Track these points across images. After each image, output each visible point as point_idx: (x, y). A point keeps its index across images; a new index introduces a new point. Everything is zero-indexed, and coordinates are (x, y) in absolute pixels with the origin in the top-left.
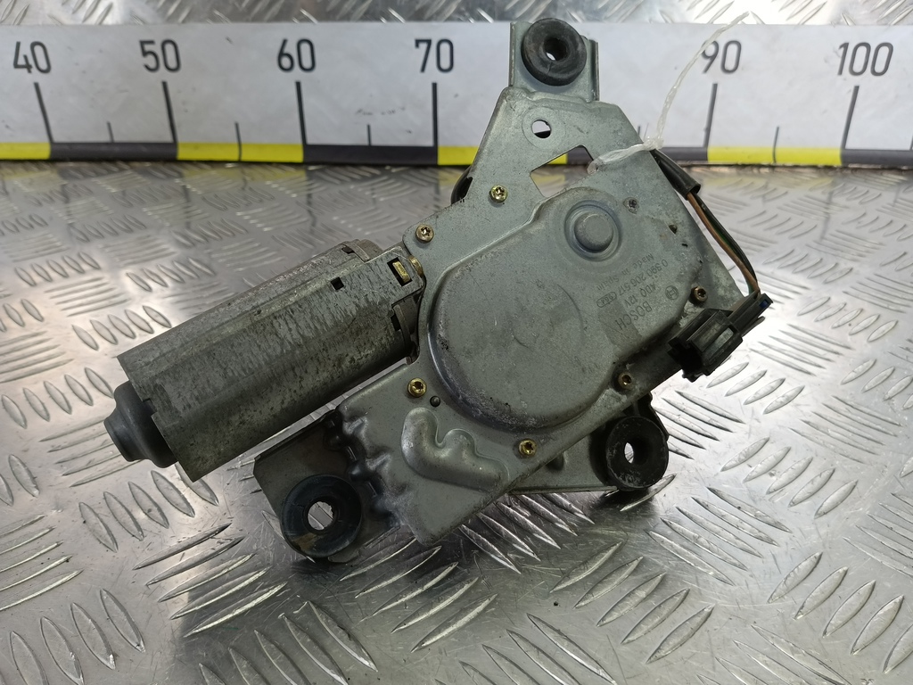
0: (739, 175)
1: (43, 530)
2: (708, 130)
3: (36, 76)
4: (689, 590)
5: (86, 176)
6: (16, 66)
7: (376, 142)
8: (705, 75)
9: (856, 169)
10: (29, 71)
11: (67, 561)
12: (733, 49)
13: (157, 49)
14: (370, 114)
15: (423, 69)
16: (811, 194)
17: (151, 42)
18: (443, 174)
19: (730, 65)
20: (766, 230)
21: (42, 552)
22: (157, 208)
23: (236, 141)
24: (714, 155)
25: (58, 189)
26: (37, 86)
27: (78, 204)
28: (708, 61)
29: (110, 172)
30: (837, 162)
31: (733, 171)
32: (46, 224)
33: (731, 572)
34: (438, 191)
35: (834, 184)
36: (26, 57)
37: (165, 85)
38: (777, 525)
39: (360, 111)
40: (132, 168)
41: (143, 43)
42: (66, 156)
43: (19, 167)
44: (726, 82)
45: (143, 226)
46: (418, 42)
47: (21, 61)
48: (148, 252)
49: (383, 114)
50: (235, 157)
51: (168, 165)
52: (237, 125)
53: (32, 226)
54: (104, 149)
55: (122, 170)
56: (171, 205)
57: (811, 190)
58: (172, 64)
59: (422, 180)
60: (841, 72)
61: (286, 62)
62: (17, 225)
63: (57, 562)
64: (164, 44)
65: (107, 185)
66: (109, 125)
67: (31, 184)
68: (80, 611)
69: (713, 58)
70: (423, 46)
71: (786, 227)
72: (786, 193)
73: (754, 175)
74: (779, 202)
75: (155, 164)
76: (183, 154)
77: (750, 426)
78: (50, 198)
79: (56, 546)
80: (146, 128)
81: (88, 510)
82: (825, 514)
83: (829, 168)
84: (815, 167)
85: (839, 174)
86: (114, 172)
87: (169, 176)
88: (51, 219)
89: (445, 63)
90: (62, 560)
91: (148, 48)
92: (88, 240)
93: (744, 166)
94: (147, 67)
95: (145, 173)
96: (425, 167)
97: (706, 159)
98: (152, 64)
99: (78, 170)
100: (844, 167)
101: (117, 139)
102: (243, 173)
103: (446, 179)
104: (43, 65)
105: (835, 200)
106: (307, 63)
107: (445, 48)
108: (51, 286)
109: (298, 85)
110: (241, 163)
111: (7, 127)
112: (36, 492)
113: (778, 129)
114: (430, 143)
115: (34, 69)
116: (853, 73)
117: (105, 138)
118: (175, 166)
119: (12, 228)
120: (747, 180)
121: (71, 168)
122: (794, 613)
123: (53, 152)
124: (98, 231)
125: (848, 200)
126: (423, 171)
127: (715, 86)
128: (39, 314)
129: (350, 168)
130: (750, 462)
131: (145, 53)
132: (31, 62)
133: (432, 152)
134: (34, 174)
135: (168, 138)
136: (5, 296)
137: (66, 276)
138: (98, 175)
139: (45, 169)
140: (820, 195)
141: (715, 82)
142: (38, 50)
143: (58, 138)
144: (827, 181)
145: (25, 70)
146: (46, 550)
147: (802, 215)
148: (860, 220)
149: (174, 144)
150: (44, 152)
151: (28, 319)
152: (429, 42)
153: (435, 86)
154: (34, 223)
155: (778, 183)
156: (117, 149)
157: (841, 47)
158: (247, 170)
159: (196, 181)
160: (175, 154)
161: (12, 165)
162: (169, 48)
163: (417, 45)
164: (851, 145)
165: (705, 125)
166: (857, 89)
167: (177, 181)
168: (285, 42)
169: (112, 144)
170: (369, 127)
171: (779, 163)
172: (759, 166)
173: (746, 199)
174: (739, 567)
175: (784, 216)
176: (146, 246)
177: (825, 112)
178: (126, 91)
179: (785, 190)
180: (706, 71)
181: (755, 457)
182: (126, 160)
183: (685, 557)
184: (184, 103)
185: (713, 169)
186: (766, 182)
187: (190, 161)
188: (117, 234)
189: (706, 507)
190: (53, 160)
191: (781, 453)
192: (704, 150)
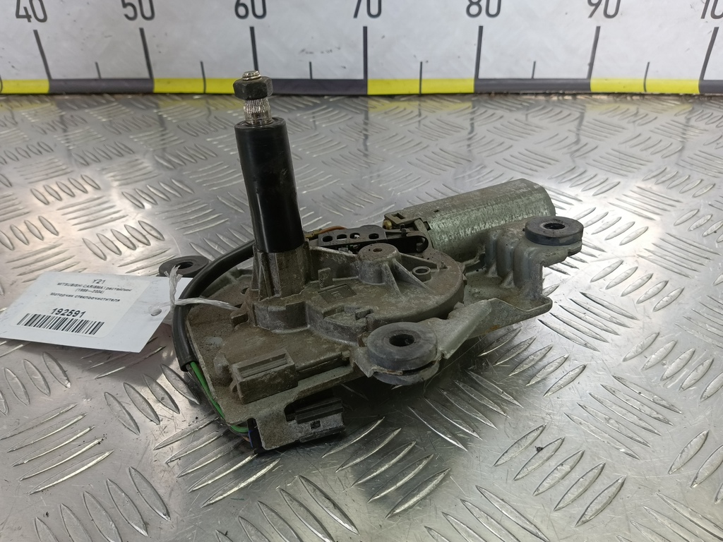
0: (616, 102)
1: (77, 416)
2: (591, 65)
3: (35, 24)
4: (605, 464)
5: (80, 107)
6: (18, 16)
7: (315, 76)
8: (590, 19)
9: (711, 97)
10: (29, 21)
11: (99, 443)
14: (311, 53)
15: (356, 15)
16: (676, 119)
18: (372, 103)
19: (611, 11)
20: (642, 150)
21: (78, 436)
22: (141, 135)
23: (201, 76)
24: (595, 85)
25: (58, 119)
26: (36, 32)
27: (76, 132)
28: (593, 8)
29: (100, 104)
30: (696, 91)
31: (611, 98)
32: (52, 150)
33: (637, 448)
34: (367, 118)
35: (691, 112)
36: (25, 9)
37: (142, 31)
38: (670, 408)
39: (303, 51)
40: (117, 100)
42: (63, 91)
43: (24, 100)
44: (606, 25)
45: (131, 151)
47: (22, 12)
48: (138, 173)
49: (322, 52)
50: (201, 90)
51: (146, 97)
52: (202, 63)
53: (40, 152)
54: (93, 84)
55: (109, 102)
56: (152, 132)
57: (676, 115)
58: (148, 14)
59: (355, 108)
60: (703, 17)
61: (242, 11)
62: (29, 151)
63: (92, 444)
65: (97, 115)
66: (97, 64)
67: (35, 115)
68: (114, 486)
69: (597, 5)
71: (658, 148)
72: (656, 118)
73: (628, 102)
74: (651, 126)
75: (134, 96)
76: (158, 88)
77: (644, 323)
78: (53, 127)
79: (89, 431)
80: (126, 66)
81: (112, 398)
82: (708, 397)
83: (688, 96)
84: (677, 95)
85: (697, 101)
86: (103, 104)
87: (148, 107)
88: (55, 145)
89: (374, 10)
90: (96, 442)
92: (88, 164)
93: (620, 94)
94: (127, 16)
95: (128, 104)
96: (356, 96)
97: (590, 89)
98: (131, 14)
99: (72, 102)
100: (701, 95)
101: (104, 76)
102: (208, 103)
103: (374, 107)
104: (41, 16)
105: (693, 122)
106: (259, 11)
108: (61, 204)
109: (252, 29)
110: (205, 95)
111: (13, 67)
112: (69, 385)
113: (649, 63)
114: (361, 77)
115: (33, 19)
116: (714, 16)
117: (95, 76)
118: (150, 97)
119: (24, 154)
120: (624, 106)
121: (66, 100)
122: (690, 483)
123: (51, 87)
124: (96, 157)
125: (706, 124)
126: (355, 100)
127: (598, 29)
128: (55, 229)
129: (295, 98)
130: (646, 353)
131: (125, 5)
132: (30, 13)
133: (363, 84)
134: (38, 106)
135: (146, 75)
136: (25, 214)
137: (73, 195)
138: (90, 106)
139: (47, 102)
140: (682, 119)
141: (599, 25)
142: (36, 3)
143: (55, 76)
144: (687, 107)
145: (26, 20)
146: (81, 434)
147: (670, 137)
148: (718, 142)
149: (151, 79)
150: (44, 88)
151: (46, 233)
153: (365, 29)
154: (42, 149)
155: (646, 108)
156: (104, 85)
158: (211, 101)
159: (170, 111)
160: (152, 88)
161: (18, 98)
164: (706, 78)
165: (588, 61)
166: (716, 30)
167: (155, 111)
169: (100, 80)
170: (310, 63)
171: (649, 91)
172: (632, 94)
173: (624, 123)
174: (643, 444)
175: (656, 138)
176: (136, 168)
177: (689, 49)
178: (110, 36)
179: (654, 115)
180: (591, 16)
181: (650, 349)
182: (112, 93)
183: (600, 436)
184: (158, 46)
185: (594, 97)
186: (638, 108)
187: (164, 94)
188: (111, 158)
189: (613, 393)
190: (52, 94)
191: (669, 345)
192: (587, 81)
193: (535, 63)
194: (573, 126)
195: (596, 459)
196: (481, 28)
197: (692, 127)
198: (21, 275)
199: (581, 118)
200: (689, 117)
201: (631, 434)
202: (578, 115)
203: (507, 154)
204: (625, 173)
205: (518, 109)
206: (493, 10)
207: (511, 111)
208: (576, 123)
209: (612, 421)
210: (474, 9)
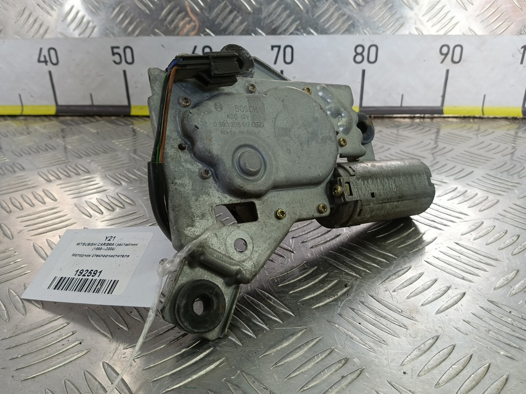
0: (462, 122)
1: (63, 324)
2: (443, 96)
3: (50, 67)
4: (490, 364)
5: (77, 124)
6: (39, 61)
8: (441, 65)
10: (46, 64)
11: (80, 343)
12: (458, 50)
13: (121, 51)
15: (276, 62)
16: (508, 132)
17: (118, 47)
19: (456, 59)
20: (486, 152)
21: (63, 338)
22: (121, 140)
24: (447, 111)
25: (60, 130)
26: (50, 73)
28: (443, 57)
29: (91, 122)
30: (521, 116)
31: (458, 120)
32: (56, 149)
35: (518, 128)
36: (45, 56)
37: (125, 72)
40: (104, 120)
41: (113, 48)
42: (65, 113)
43: (38, 119)
44: (454, 69)
45: (113, 150)
46: (273, 47)
47: (42, 59)
48: (118, 164)
51: (125, 118)
53: (47, 150)
54: (88, 109)
55: (97, 121)
56: (129, 139)
57: (507, 130)
58: (130, 60)
62: (38, 149)
63: (73, 345)
64: (125, 48)
65: (91, 128)
66: (91, 95)
67: (45, 128)
68: (90, 376)
69: (446, 55)
70: (276, 49)
71: (497, 150)
72: (493, 132)
73: (470, 123)
74: (491, 137)
76: (134, 112)
78: (57, 135)
79: (72, 335)
80: (112, 96)
81: (92, 312)
83: (515, 119)
84: (506, 118)
85: (521, 122)
86: (93, 122)
87: (126, 124)
88: (58, 146)
89: (288, 59)
90: (76, 343)
91: (116, 50)
92: (81, 157)
93: (465, 118)
94: (115, 62)
95: (112, 122)
97: (443, 114)
98: (118, 60)
99: (72, 121)
100: (524, 118)
101: (95, 103)
104: (54, 61)
105: (520, 134)
107: (288, 50)
108: (60, 182)
111: (32, 96)
113: (485, 96)
115: (49, 63)
117: (88, 103)
118: (129, 119)
119: (35, 151)
120: (469, 125)
121: (68, 119)
123: (57, 111)
124: (87, 153)
127: (448, 71)
128: (54, 197)
131: (114, 54)
132: (48, 59)
134: (47, 123)
135: (125, 103)
136: (33, 187)
137: (69, 177)
138: (84, 123)
139: (53, 120)
140: (512, 132)
141: (448, 69)
142: (52, 52)
143: (60, 103)
144: (515, 125)
145: (44, 64)
146: (66, 336)
147: (506, 143)
149: (129, 106)
150: (52, 111)
151: (47, 200)
152: (279, 47)
153: (282, 72)
154: (47, 148)
155: (484, 126)
156: (95, 109)
157: (522, 48)
159: (142, 127)
160: (130, 112)
161: (33, 118)
162: (128, 51)
163: (272, 49)
165: (441, 94)
167: (131, 126)
168: (195, 47)
169: (92, 106)
171: (486, 116)
172: (474, 118)
173: (471, 135)
174: (519, 349)
175: (495, 144)
176: (116, 161)
177: (513, 85)
178: (102, 75)
179: (492, 130)
180: (442, 62)
181: (512, 282)
182: (101, 116)
183: (483, 343)
184: (135, 83)
185: (446, 119)
186: (479, 126)
187: (138, 116)
188: (98, 154)
189: (489, 312)
190: (56, 116)
192: (441, 108)
193: (402, 96)
194: (433, 136)
195: (483, 360)
196: (364, 71)
197: (520, 137)
198: (26, 226)
199: (438, 132)
200: (517, 131)
201: (508, 342)
202: (436, 130)
203: (387, 153)
204: (476, 165)
205: (392, 127)
206: (372, 59)
207: (387, 128)
208: (435, 135)
209: (491, 333)
210: (359, 58)
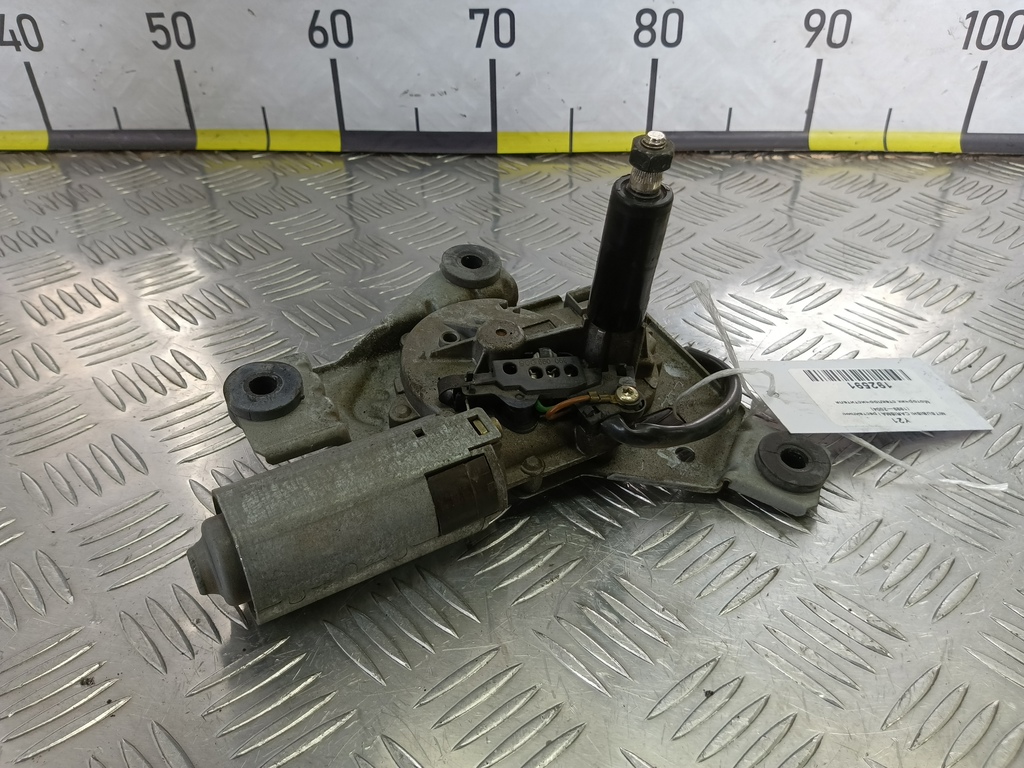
0: (845, 164)
1: (82, 647)
2: (810, 113)
3: (25, 54)
4: (796, 716)
5: (91, 172)
7: (423, 128)
8: (808, 49)
9: (978, 156)
10: (18, 49)
11: (112, 686)
12: (841, 20)
13: (167, 22)
14: (417, 95)
15: (479, 45)
16: (927, 191)
17: (161, 15)
18: (503, 165)
19: (837, 38)
20: (876, 241)
21: (84, 675)
22: (177, 216)
23: (264, 127)
24: (815, 140)
25: (62, 190)
26: (28, 66)
27: (88, 210)
28: (813, 33)
29: (120, 167)
30: (958, 149)
31: (838, 159)
32: (52, 240)
33: (841, 692)
34: (497, 190)
35: (950, 179)
36: (12, 32)
37: (178, 64)
38: (892, 632)
39: (406, 92)
40: (144, 162)
41: (150, 16)
42: (68, 147)
43: (13, 159)
44: (832, 58)
45: (163, 242)
46: (473, 13)
47: (8, 37)
49: (433, 95)
50: (263, 147)
51: (185, 155)
52: (263, 109)
53: (36, 244)
54: (111, 137)
55: (134, 164)
56: (194, 212)
57: (926, 185)
58: (186, 40)
59: (479, 174)
60: (966, 46)
61: (318, 37)
62: (17, 240)
63: (102, 688)
64: (175, 17)
65: (114, 184)
66: (115, 109)
67: (29, 184)
68: (132, 750)
69: (818, 30)
70: (479, 17)
71: (898, 237)
72: (899, 190)
73: (861, 165)
74: (891, 202)
75: (168, 154)
76: (202, 143)
77: (862, 504)
78: (54, 203)
79: (99, 668)
80: (156, 112)
81: (130, 620)
82: (944, 616)
83: (946, 156)
84: (931, 154)
85: (958, 162)
86: (126, 167)
87: (187, 172)
88: (56, 232)
89: (505, 37)
90: (107, 685)
91: (156, 21)
92: (101, 262)
93: (850, 153)
94: (156, 43)
95: (160, 167)
96: (481, 156)
97: (808, 146)
98: (162, 41)
99: (81, 163)
100: (965, 153)
101: (125, 126)
102: (273, 166)
103: (508, 173)
104: (34, 42)
105: (950, 197)
106: (343, 38)
107: (504, 18)
108: (63, 324)
109: (333, 62)
110: (268, 153)
112: (71, 599)
113: (891, 110)
114: (488, 128)
115: (23, 47)
116: (981, 46)
117: (113, 126)
118: (193, 157)
119: (13, 245)
120: (854, 171)
121: (74, 160)
122: (910, 743)
123: (51, 142)
124: (113, 251)
125: (969, 198)
126: (479, 161)
127: (819, 62)
128: (55, 363)
129: (394, 158)
130: (862, 551)
131: (153, 28)
132: (19, 38)
133: (490, 138)
134: (33, 170)
135: (186, 125)
136: (13, 339)
137: (81, 311)
138: (105, 169)
139: (46, 163)
140: (935, 191)
141: (820, 58)
142: (26, 23)
143: (56, 125)
144: (943, 172)
145: (13, 48)
146: (88, 672)
147: (917, 220)
148: (983, 227)
149: (192, 131)
150: (42, 142)
151: (41, 369)
152: (486, 12)
153: (493, 63)
154: (37, 238)
155: (886, 174)
156: (126, 138)
157: (968, 17)
158: (277, 163)
159: (222, 177)
160: (195, 144)
161: (5, 157)
162: (181, 21)
163: (472, 17)
164: (971, 129)
165: (806, 107)
166: (984, 65)
167: (199, 178)
168: (317, 13)
169: (120, 131)
170: (416, 110)
171: (891, 148)
172: (868, 153)
173: (853, 198)
174: (850, 685)
175: (897, 220)
176: (168, 268)
177: (946, 91)
178: (133, 71)
179: (898, 184)
180: (809, 45)
181: (867, 544)
182: (137, 151)
183: (791, 674)
184: (200, 85)
185: (814, 156)
186: (875, 175)
187: (211, 152)
188: (134, 253)
189: (813, 610)
190: (53, 151)
191: (895, 539)
192: (805, 135)
193: (731, 110)
194: (781, 203)
195: (785, 708)
196: (655, 62)
197: (949, 203)
198: (6, 433)
199: (796, 190)
200: (944, 188)
201: (834, 672)
202: (790, 184)
203: (686, 247)
204: (850, 276)
205: (706, 176)
206: (671, 37)
207: (695, 178)
208: (788, 197)
209: (811, 652)
210: (645, 36)
